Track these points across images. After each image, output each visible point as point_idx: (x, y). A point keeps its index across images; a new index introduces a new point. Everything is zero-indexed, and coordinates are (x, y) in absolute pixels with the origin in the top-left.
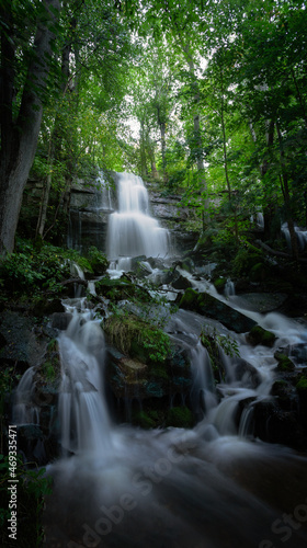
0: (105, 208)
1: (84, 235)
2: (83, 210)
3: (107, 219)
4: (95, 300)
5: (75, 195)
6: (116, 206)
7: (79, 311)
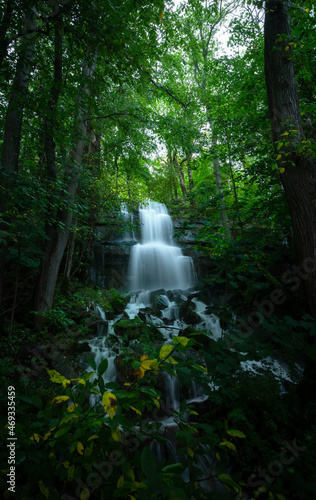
0: (128, 239)
1: (107, 267)
2: (106, 244)
3: (130, 250)
4: (113, 339)
5: (98, 228)
6: (139, 237)
7: (101, 350)
